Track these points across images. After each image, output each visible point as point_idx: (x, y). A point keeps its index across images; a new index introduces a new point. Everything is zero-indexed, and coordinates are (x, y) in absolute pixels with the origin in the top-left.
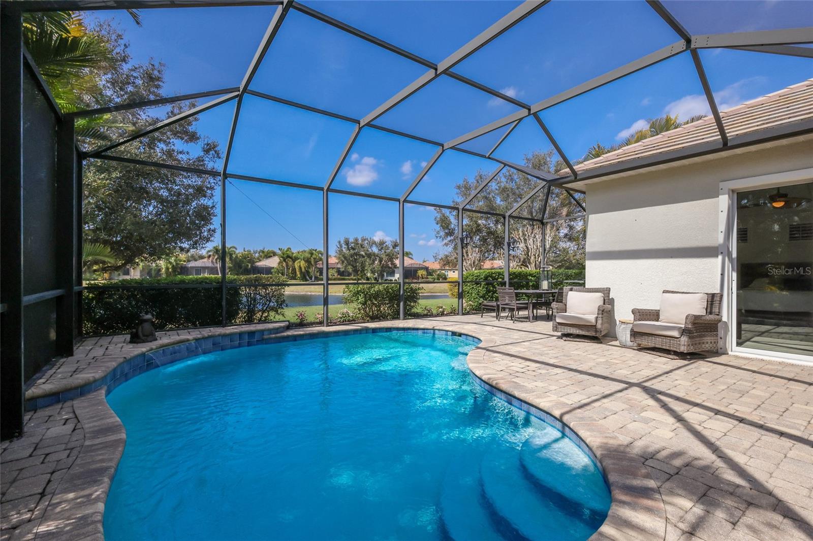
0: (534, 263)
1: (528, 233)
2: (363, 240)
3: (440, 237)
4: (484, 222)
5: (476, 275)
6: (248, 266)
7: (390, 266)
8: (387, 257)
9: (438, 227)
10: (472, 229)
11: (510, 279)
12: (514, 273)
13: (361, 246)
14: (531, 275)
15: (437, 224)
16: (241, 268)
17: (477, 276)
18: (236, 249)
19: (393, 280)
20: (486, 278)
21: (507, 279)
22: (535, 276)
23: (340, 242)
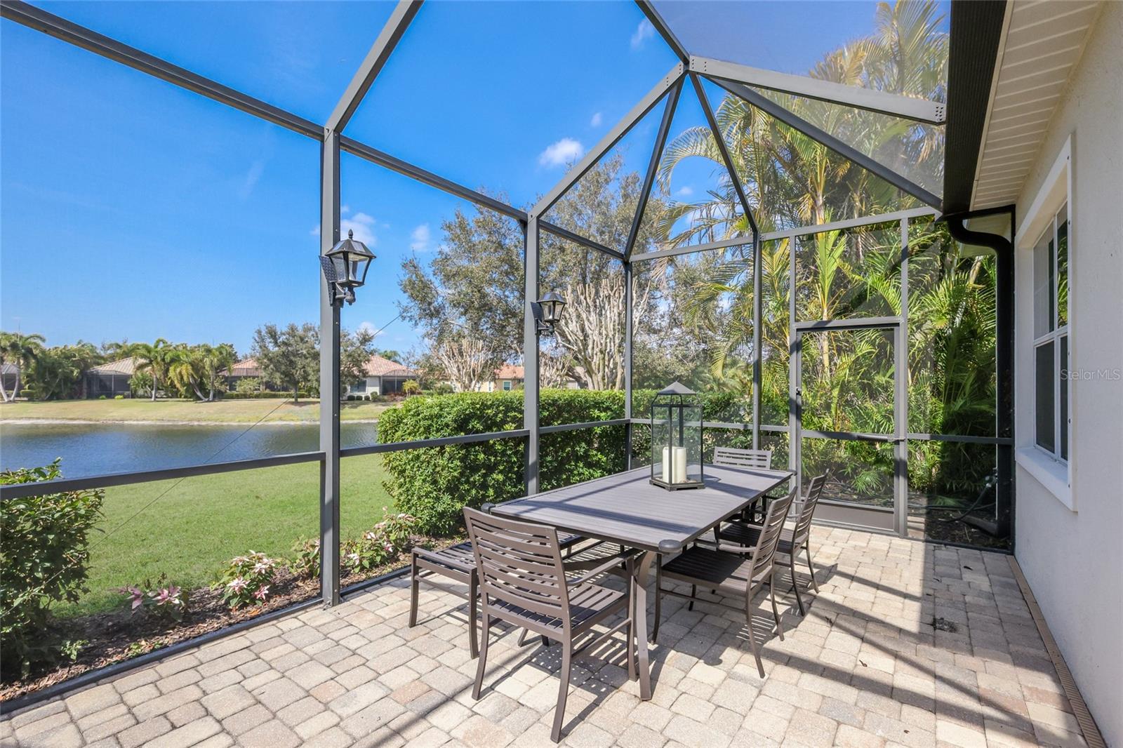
0: (601, 374)
1: (585, 298)
2: (307, 329)
3: (411, 318)
4: (499, 292)
5: (427, 413)
6: (72, 372)
7: (356, 373)
8: (350, 359)
9: (405, 299)
10: (473, 302)
11: (541, 422)
12: (555, 401)
13: (302, 339)
14: (598, 405)
15: (405, 292)
16: (56, 376)
17: (431, 417)
18: (44, 340)
19: (363, 396)
20: (462, 424)
21: (531, 425)
22: (607, 409)
23: (259, 332)
